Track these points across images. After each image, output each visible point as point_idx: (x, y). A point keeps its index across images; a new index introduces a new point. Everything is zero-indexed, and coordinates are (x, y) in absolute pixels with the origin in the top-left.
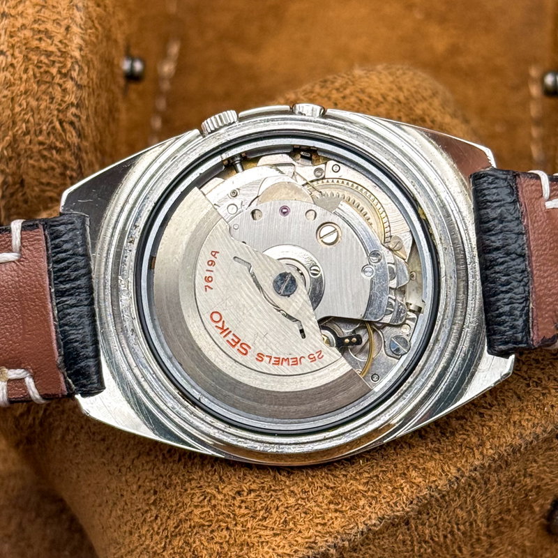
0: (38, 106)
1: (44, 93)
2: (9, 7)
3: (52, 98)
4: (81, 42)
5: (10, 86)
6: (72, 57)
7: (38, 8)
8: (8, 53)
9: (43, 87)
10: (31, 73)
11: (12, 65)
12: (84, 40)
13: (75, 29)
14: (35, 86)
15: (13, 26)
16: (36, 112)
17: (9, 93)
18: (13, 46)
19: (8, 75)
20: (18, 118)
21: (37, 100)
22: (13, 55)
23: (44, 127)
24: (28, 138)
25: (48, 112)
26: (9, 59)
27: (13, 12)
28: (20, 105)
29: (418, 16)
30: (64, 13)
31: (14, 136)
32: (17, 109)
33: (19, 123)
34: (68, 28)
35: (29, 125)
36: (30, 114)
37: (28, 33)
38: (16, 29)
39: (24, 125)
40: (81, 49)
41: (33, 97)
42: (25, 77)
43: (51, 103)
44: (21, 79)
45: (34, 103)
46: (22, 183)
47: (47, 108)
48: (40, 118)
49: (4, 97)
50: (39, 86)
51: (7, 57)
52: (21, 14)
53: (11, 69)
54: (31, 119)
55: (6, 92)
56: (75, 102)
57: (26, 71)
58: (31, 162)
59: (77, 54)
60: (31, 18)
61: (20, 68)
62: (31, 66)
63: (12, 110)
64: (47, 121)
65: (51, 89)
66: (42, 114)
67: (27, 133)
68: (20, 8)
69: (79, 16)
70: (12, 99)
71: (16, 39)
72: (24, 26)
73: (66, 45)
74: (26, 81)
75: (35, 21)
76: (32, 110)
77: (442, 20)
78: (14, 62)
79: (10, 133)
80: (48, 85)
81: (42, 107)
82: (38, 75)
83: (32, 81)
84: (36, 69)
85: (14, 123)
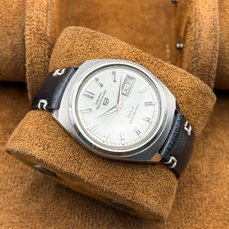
0: (38, 50)
1: (40, 46)
2: (29, 23)
3: (42, 48)
4: (49, 32)
5: (30, 44)
6: (47, 36)
7: (38, 22)
8: (30, 35)
9: (40, 44)
10: (36, 40)
11: (31, 39)
12: (50, 31)
13: (48, 28)
14: (37, 44)
15: (31, 28)
16: (38, 52)
17: (30, 46)
18: (31, 33)
19: (30, 41)
20: (33, 53)
21: (38, 48)
22: (31, 36)
23: (40, 56)
24: (35, 59)
25: (41, 51)
26: (30, 37)
27: (31, 24)
28: (33, 50)
29: (134, 31)
30: (45, 24)
31: (32, 58)
32: (32, 51)
33: (33, 55)
34: (46, 28)
35: (36, 55)
36: (36, 52)
37: (35, 30)
38: (31, 29)
39: (34, 55)
40: (50, 33)
41: (37, 47)
42: (34, 42)
43: (42, 49)
44: (33, 42)
45: (37, 49)
46: (34, 72)
47: (41, 50)
48: (39, 53)
49: (29, 47)
50: (38, 44)
51: (29, 36)
52: (33, 24)
53: (30, 40)
54: (36, 53)
55: (29, 46)
56: (48, 48)
57: (35, 40)
58: (36, 66)
59: (49, 35)
60: (36, 25)
61: (33, 39)
62: (36, 39)
63: (31, 51)
64: (41, 54)
65: (42, 45)
66: (39, 52)
67: (35, 57)
68: (33, 23)
69: (49, 24)
70: (31, 48)
71: (32, 31)
72: (34, 28)
73: (46, 33)
74: (35, 43)
75: (37, 26)
76: (37, 51)
77: (141, 32)
78: (31, 38)
79: (31, 58)
80: (41, 44)
81: (39, 50)
82: (38, 41)
83: (36, 43)
84: (38, 40)
85: (32, 55)
